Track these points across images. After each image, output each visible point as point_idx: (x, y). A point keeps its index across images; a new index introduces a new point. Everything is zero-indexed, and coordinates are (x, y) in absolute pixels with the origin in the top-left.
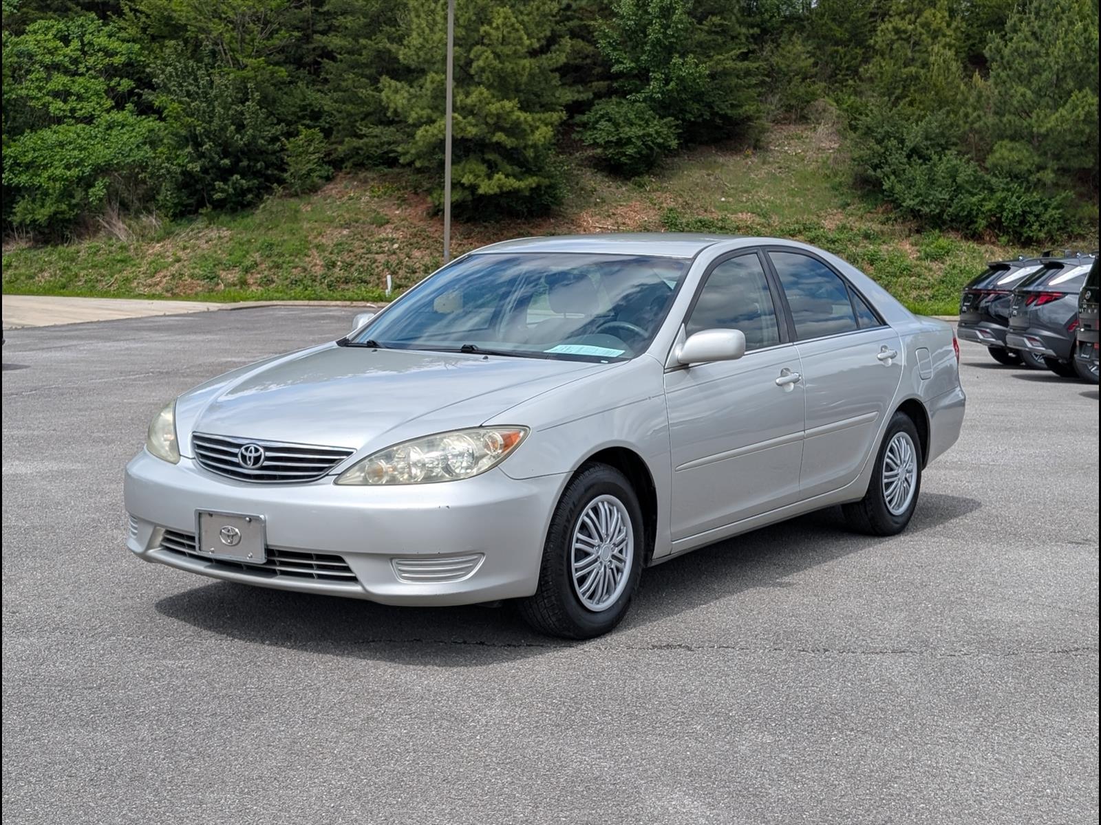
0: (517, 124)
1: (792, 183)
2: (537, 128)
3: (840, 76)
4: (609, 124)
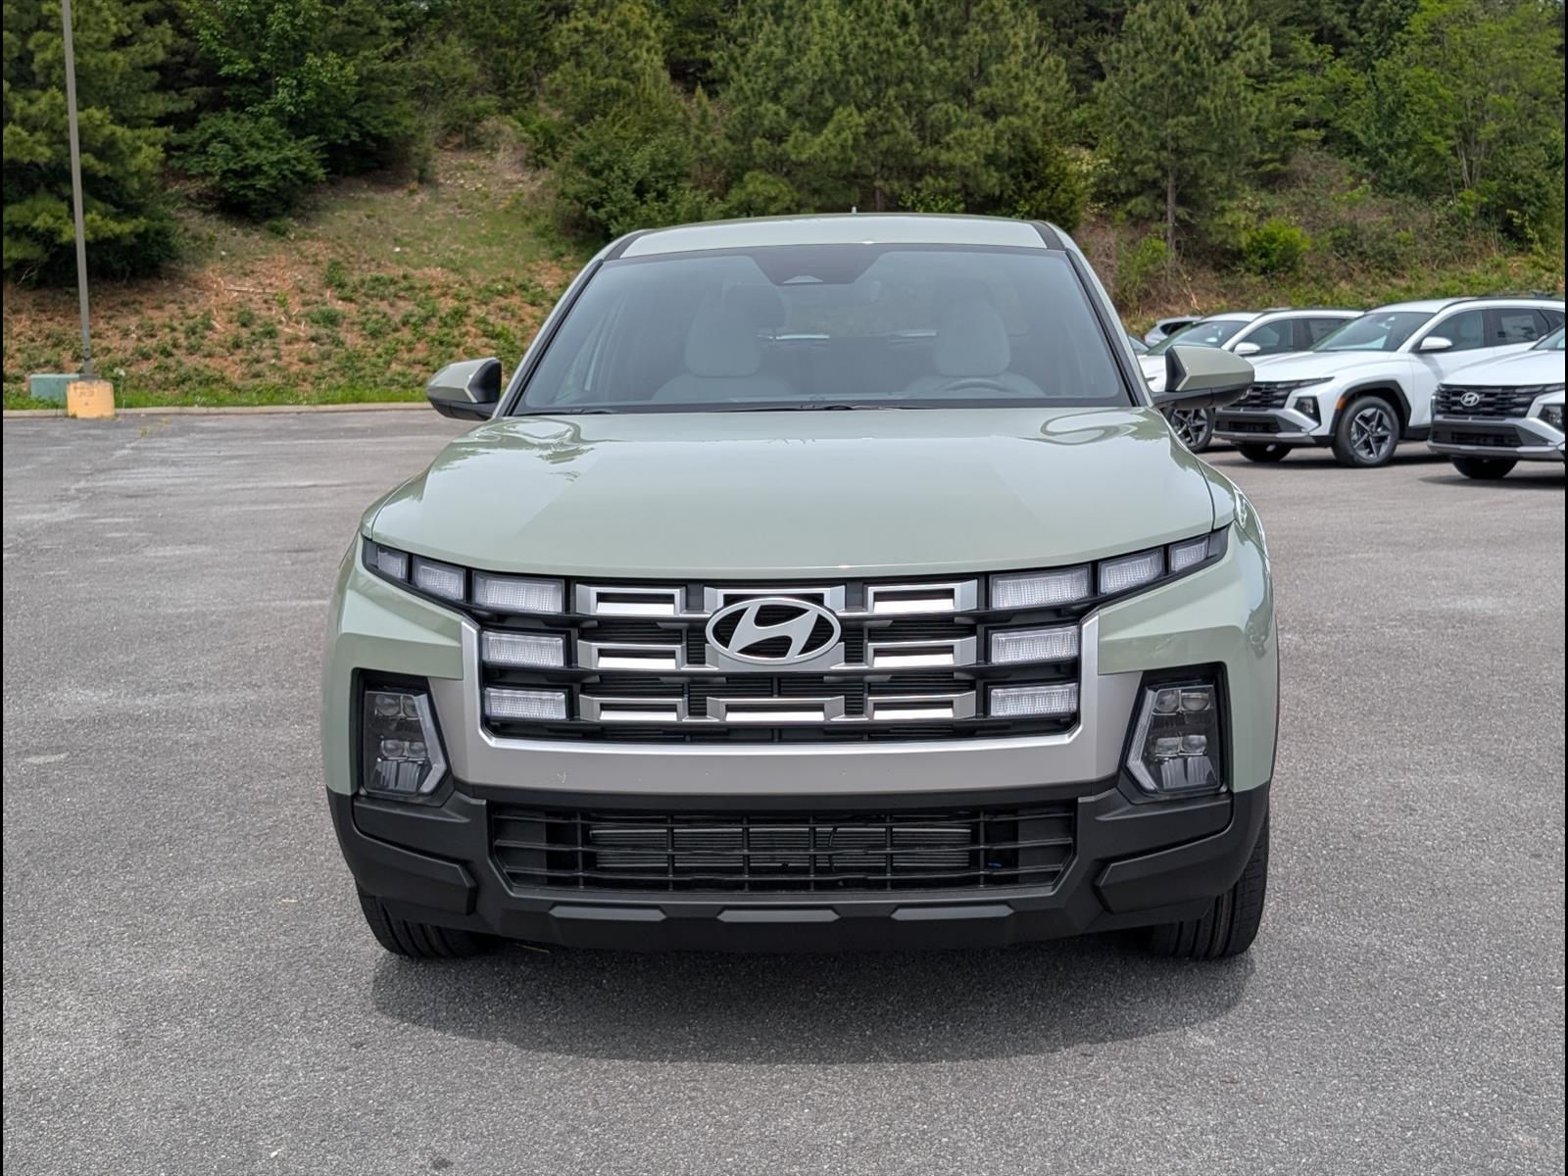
0: (111, 143)
1: (483, 228)
2: (140, 149)
3: (512, 88)
4: (227, 147)
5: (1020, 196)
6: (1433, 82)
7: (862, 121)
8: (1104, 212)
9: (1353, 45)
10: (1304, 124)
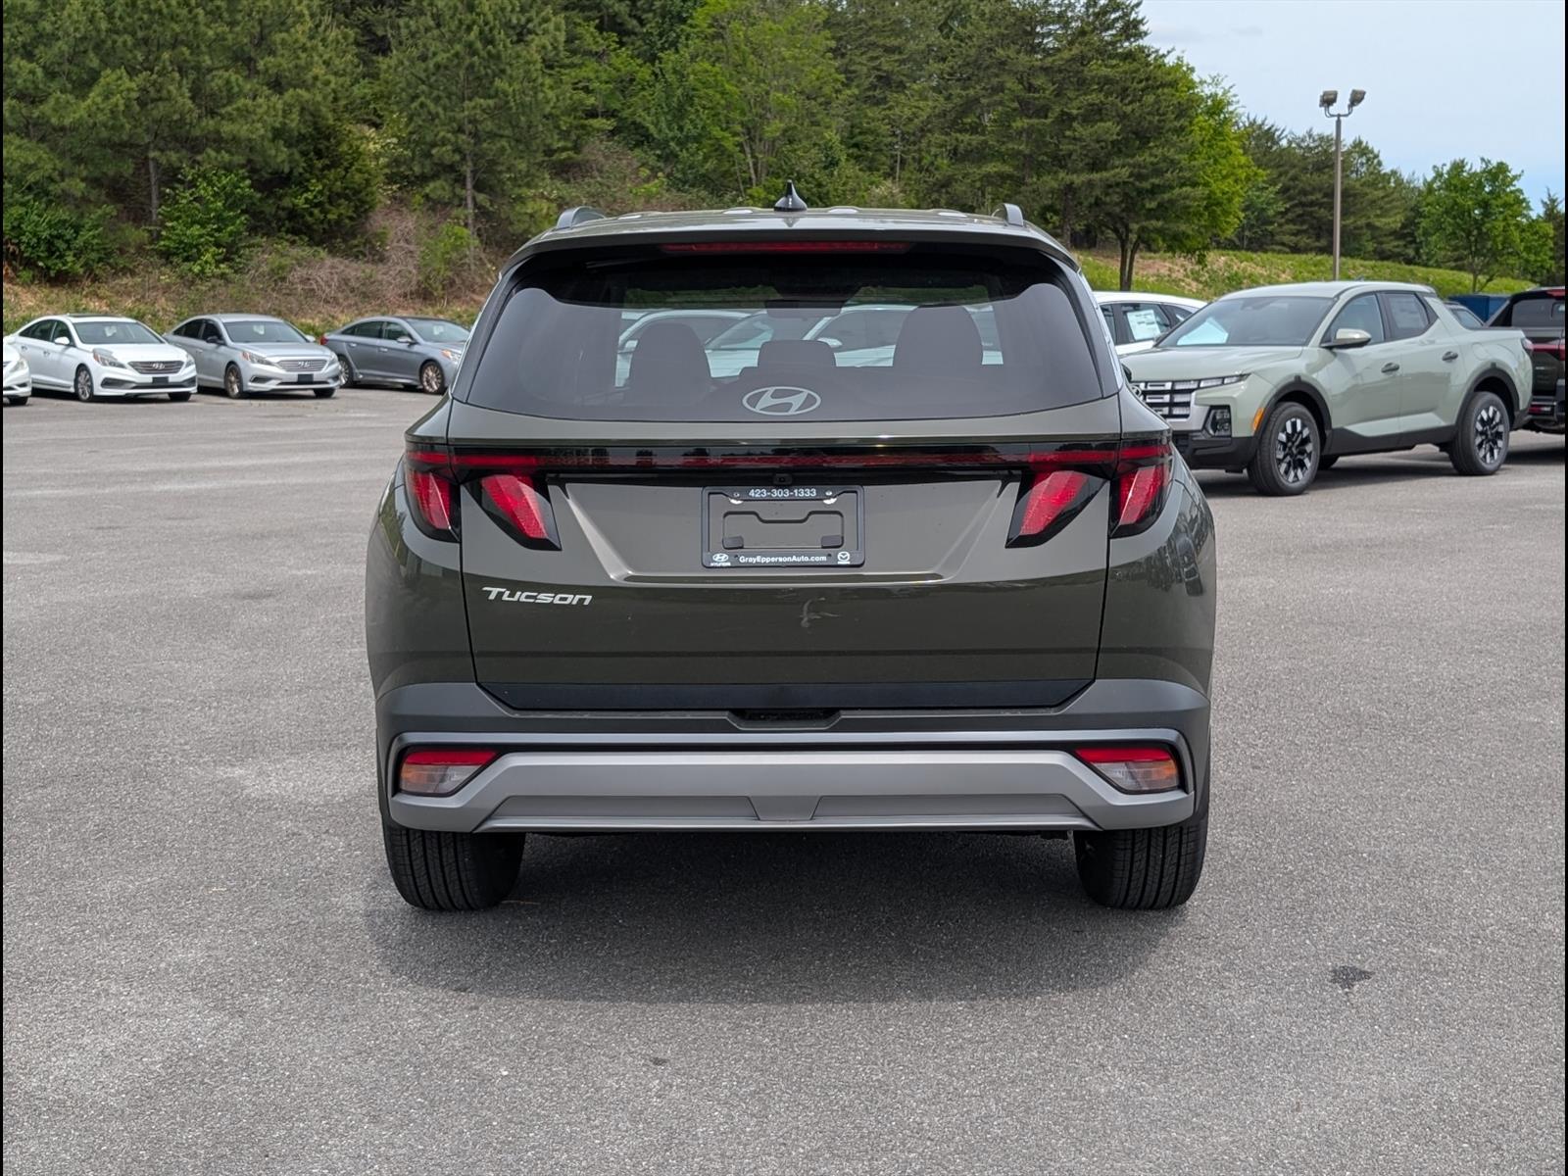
5: (311, 173)
6: (719, 78)
7: (133, 85)
8: (398, 194)
9: (635, 34)
10: (592, 114)
